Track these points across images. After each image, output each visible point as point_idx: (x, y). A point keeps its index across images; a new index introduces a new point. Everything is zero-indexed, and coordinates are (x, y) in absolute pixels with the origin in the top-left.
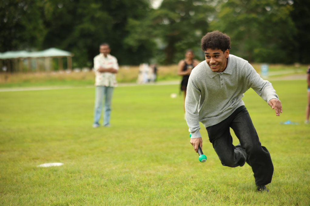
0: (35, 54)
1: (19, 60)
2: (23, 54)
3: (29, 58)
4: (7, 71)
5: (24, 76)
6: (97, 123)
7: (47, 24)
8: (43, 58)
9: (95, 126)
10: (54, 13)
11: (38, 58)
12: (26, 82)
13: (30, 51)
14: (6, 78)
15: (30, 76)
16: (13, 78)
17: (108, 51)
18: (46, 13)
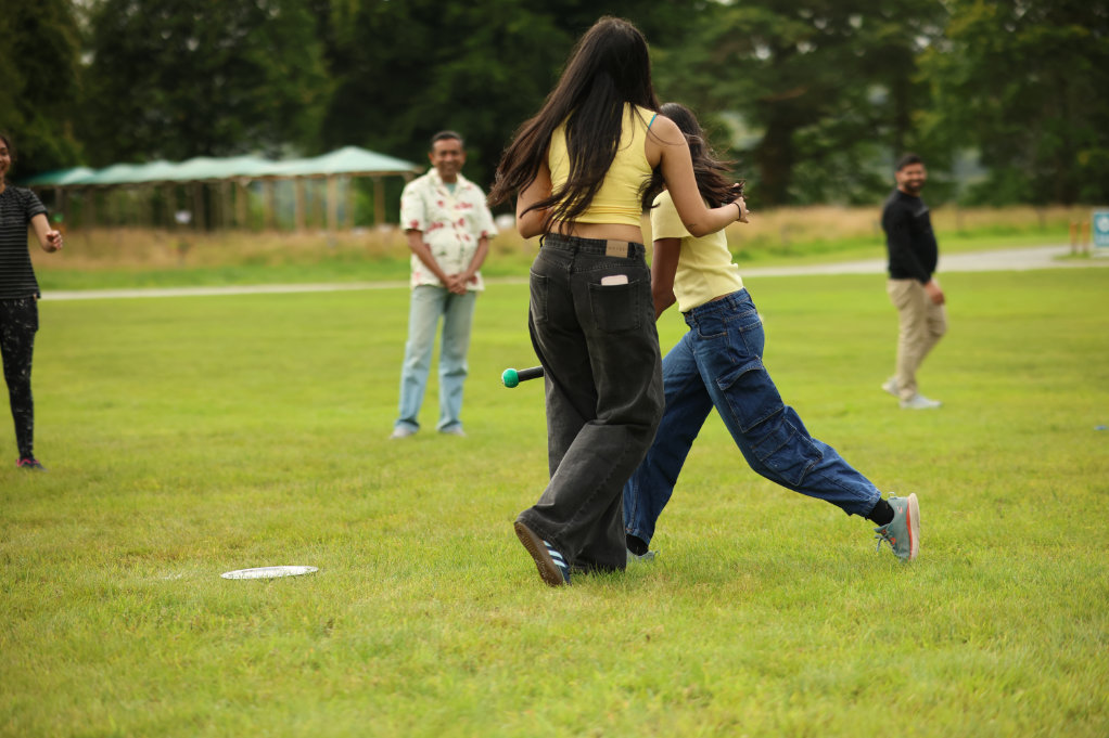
0: (293, 167)
1: (233, 183)
2: (250, 165)
3: (270, 179)
4: (192, 225)
5: (246, 244)
6: (411, 421)
7: (339, 59)
8: (321, 178)
10: (363, 19)
11: (299, 178)
12: (255, 265)
13: (275, 157)
14: (183, 249)
15: (271, 242)
16: (210, 249)
17: (460, 158)
18: (336, 16)
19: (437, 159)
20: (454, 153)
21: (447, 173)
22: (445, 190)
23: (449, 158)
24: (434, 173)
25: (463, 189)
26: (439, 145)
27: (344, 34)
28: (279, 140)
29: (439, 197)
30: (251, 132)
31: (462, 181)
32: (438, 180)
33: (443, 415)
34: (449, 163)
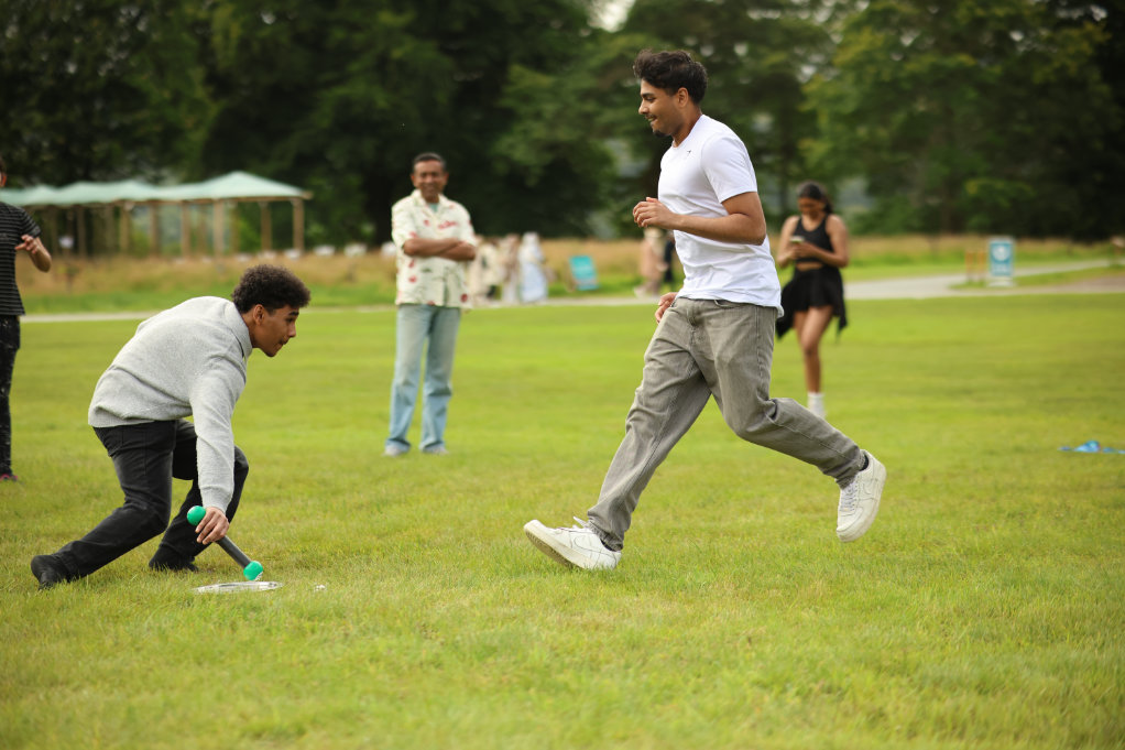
0: (176, 192)
1: (117, 209)
2: (132, 190)
3: (154, 203)
4: (75, 249)
5: (136, 270)
6: (400, 440)
7: (220, 83)
8: (206, 204)
9: (391, 449)
10: (244, 44)
11: (186, 203)
12: (143, 291)
13: (156, 181)
14: (71, 275)
15: (157, 269)
16: (95, 274)
18: (217, 40)
19: (418, 180)
20: (434, 174)
21: (428, 194)
22: (429, 210)
23: (429, 180)
24: (417, 194)
25: (445, 208)
26: (420, 167)
27: (226, 56)
28: (158, 166)
29: (425, 217)
30: (131, 156)
31: (443, 201)
32: (422, 202)
33: (427, 435)
34: (430, 184)
